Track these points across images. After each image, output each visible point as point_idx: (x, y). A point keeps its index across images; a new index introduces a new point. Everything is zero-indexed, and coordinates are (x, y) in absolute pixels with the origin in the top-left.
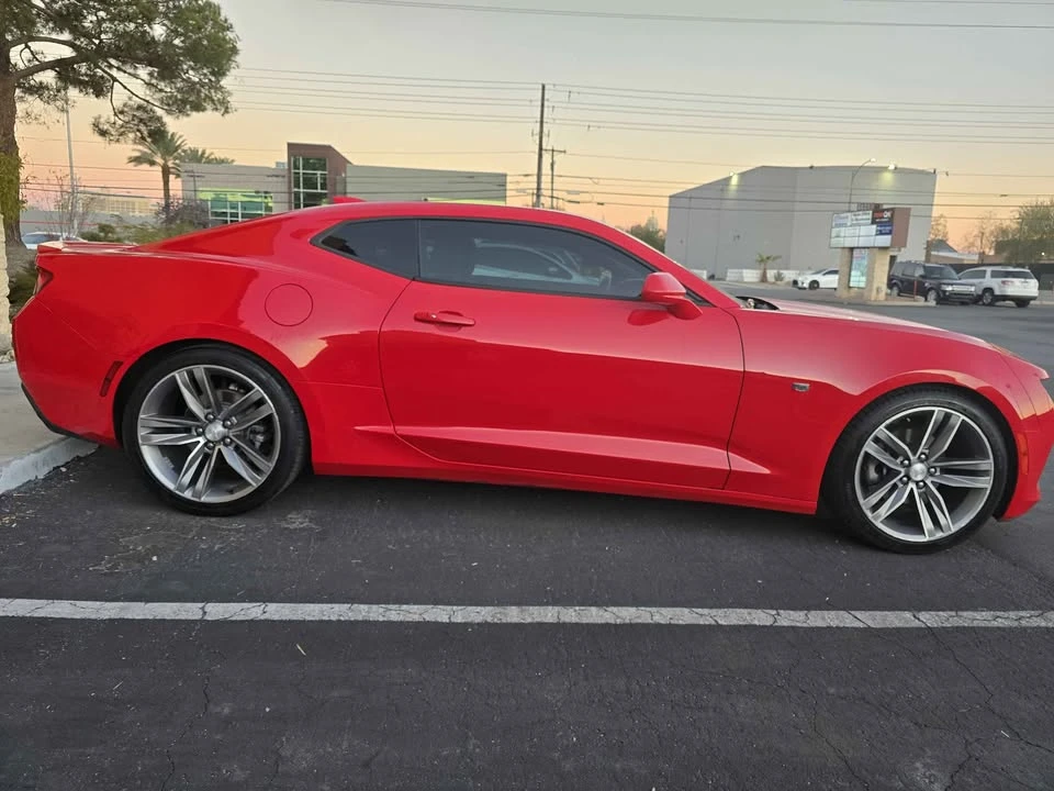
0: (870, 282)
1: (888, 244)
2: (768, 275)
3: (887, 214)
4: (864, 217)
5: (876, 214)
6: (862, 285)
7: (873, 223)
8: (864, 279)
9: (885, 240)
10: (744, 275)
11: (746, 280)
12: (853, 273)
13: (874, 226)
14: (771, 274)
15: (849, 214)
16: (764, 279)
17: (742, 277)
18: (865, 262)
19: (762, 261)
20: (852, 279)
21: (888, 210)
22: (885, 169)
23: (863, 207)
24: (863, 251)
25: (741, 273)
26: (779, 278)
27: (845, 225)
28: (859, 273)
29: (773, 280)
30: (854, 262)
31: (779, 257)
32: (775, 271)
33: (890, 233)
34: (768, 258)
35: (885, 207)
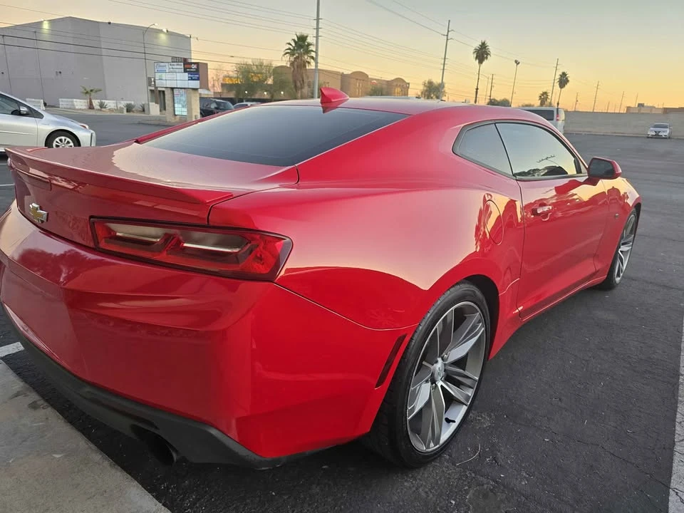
0: (190, 111)
1: (198, 87)
2: (94, 105)
3: (194, 67)
4: (178, 67)
5: (186, 66)
6: (185, 114)
7: (185, 71)
8: (185, 110)
9: (195, 84)
10: (75, 103)
11: (77, 108)
12: (176, 105)
13: (187, 74)
14: (96, 103)
15: (167, 64)
16: (91, 107)
17: (74, 105)
18: (183, 98)
19: (87, 93)
20: (176, 109)
21: (194, 63)
22: (161, 31)
23: (175, 60)
24: (181, 91)
25: (72, 102)
26: (102, 106)
27: (165, 72)
28: (180, 106)
29: (99, 108)
30: (176, 98)
31: (100, 90)
32: (99, 101)
33: (198, 79)
34: (91, 91)
35: (193, 61)
